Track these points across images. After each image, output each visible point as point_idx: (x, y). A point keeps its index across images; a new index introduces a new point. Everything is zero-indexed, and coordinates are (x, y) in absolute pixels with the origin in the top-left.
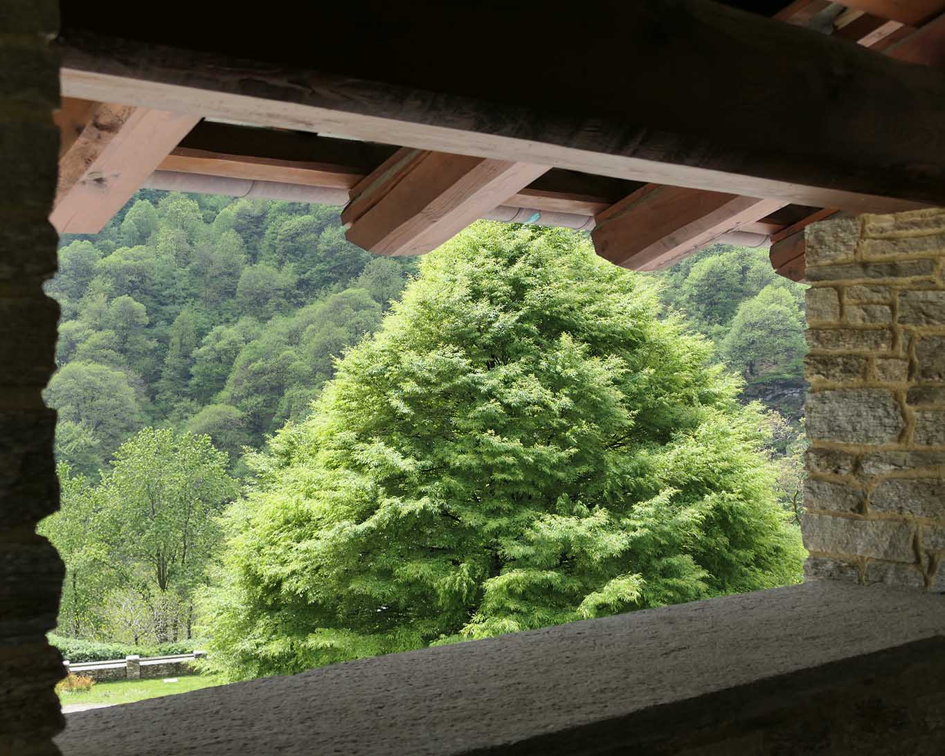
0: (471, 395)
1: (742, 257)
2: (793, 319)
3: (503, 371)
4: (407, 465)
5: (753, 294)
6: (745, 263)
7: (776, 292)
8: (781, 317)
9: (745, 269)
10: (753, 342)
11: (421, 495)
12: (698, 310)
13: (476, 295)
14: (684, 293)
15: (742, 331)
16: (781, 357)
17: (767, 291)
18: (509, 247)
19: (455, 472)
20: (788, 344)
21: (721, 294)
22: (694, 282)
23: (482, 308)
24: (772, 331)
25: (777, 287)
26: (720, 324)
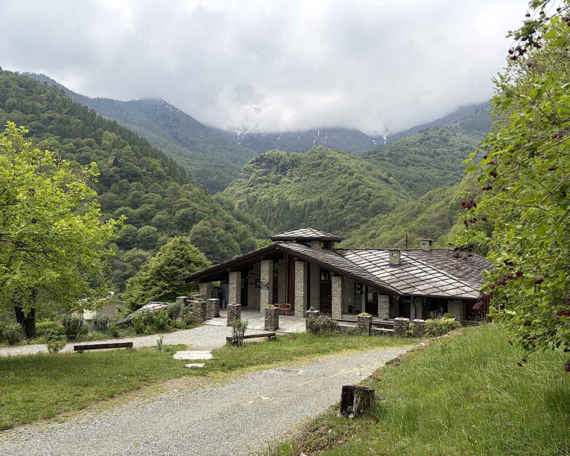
0: (177, 274)
1: (193, 210)
2: (211, 231)
3: (183, 269)
4: (167, 285)
5: (197, 222)
6: (194, 211)
7: (205, 222)
8: (207, 230)
9: (195, 214)
10: (197, 239)
11: (169, 290)
12: (178, 227)
13: (176, 257)
14: (173, 221)
15: (194, 235)
16: (207, 244)
17: (202, 222)
18: (180, 247)
19: (176, 286)
20: (209, 240)
21: (187, 222)
22: (177, 218)
23: (177, 259)
24: (203, 235)
25: (205, 220)
26: (186, 232)
